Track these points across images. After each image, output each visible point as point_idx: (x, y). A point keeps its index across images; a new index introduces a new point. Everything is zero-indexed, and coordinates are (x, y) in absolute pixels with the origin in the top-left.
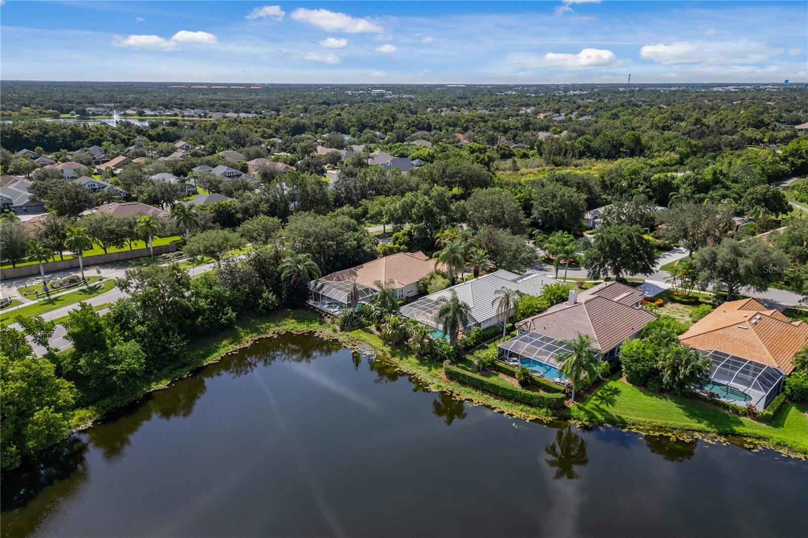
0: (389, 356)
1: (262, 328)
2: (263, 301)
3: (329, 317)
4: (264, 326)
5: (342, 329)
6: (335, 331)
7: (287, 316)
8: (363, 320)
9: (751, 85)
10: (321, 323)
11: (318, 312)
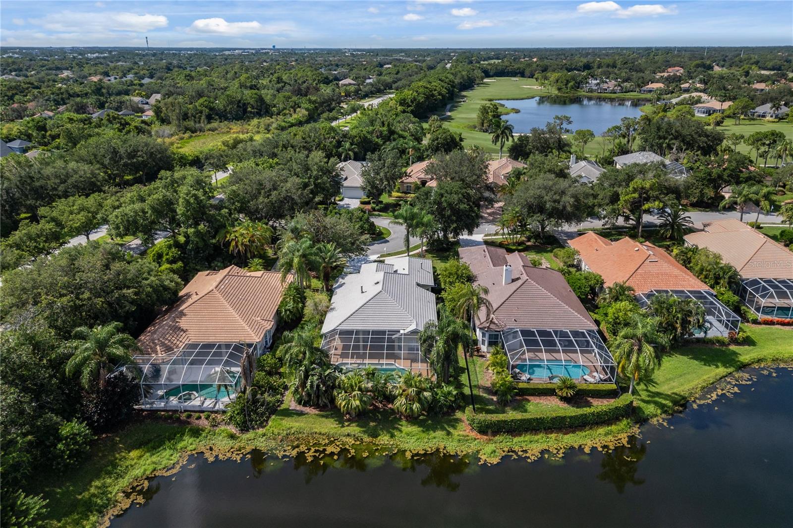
0: (366, 439)
1: (94, 495)
2: (67, 445)
3: (199, 418)
4: (92, 490)
5: (244, 428)
6: (232, 437)
7: (114, 448)
8: (267, 397)
9: (253, 49)
10: (196, 432)
11: (171, 417)
